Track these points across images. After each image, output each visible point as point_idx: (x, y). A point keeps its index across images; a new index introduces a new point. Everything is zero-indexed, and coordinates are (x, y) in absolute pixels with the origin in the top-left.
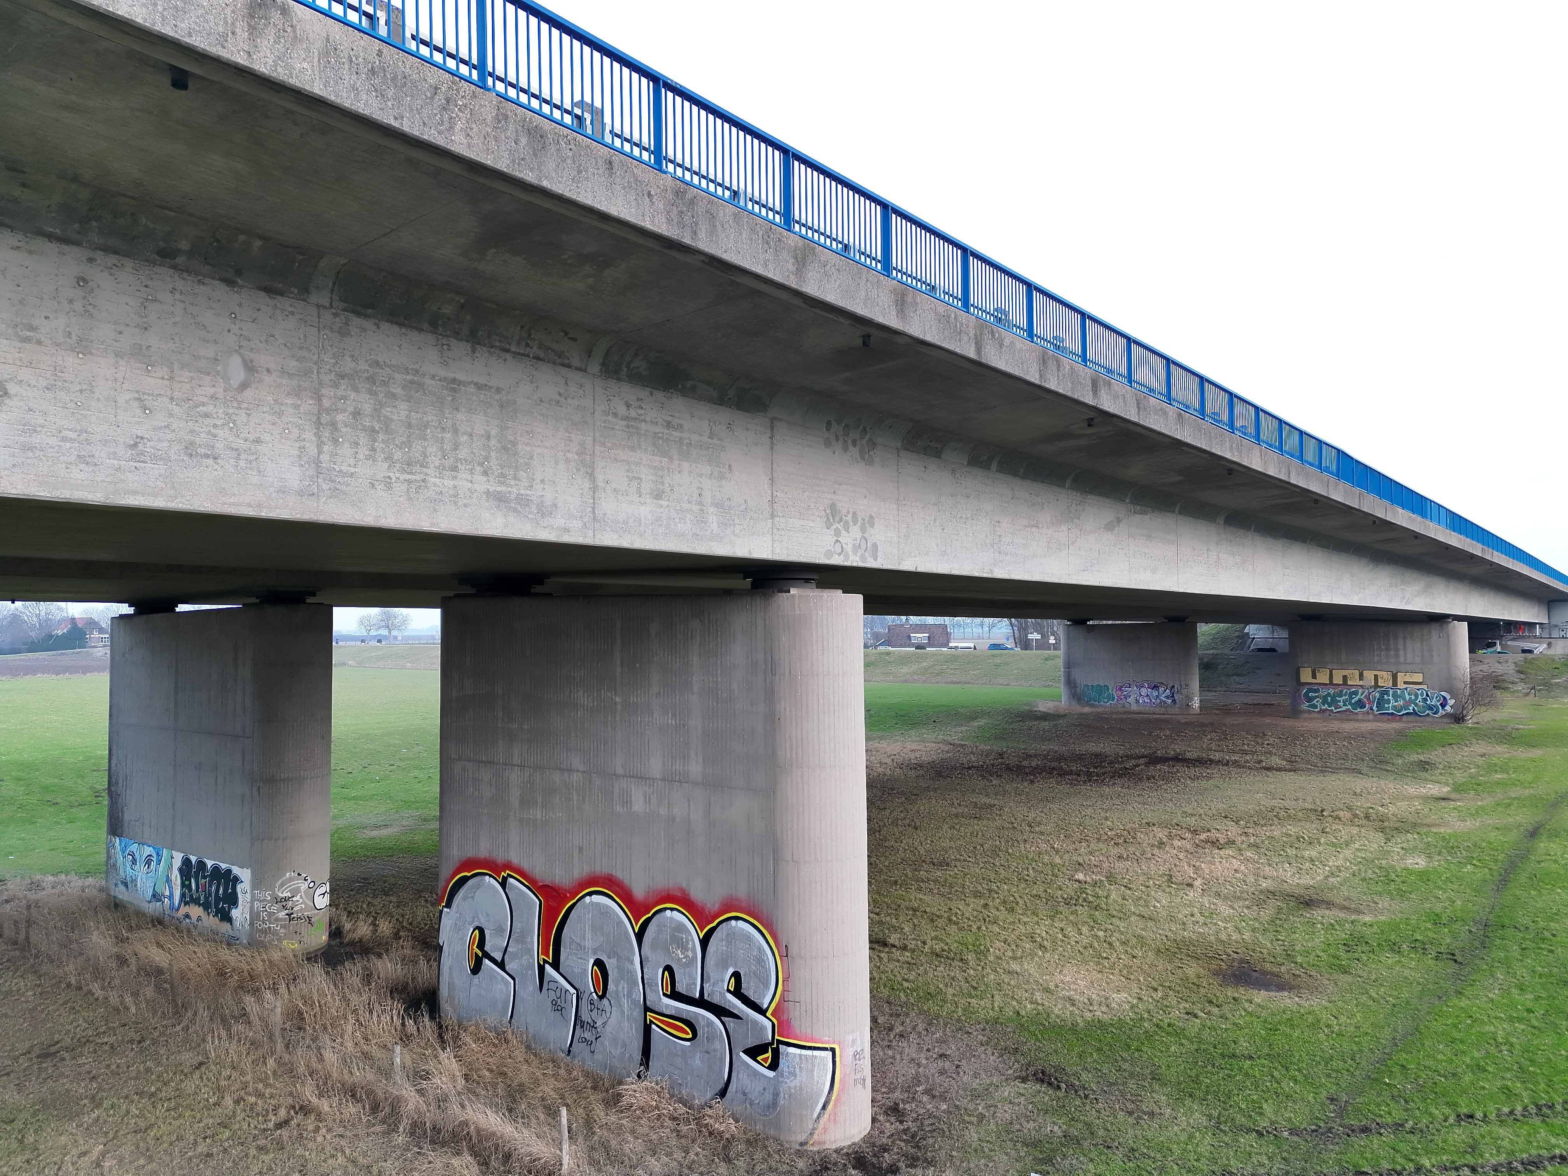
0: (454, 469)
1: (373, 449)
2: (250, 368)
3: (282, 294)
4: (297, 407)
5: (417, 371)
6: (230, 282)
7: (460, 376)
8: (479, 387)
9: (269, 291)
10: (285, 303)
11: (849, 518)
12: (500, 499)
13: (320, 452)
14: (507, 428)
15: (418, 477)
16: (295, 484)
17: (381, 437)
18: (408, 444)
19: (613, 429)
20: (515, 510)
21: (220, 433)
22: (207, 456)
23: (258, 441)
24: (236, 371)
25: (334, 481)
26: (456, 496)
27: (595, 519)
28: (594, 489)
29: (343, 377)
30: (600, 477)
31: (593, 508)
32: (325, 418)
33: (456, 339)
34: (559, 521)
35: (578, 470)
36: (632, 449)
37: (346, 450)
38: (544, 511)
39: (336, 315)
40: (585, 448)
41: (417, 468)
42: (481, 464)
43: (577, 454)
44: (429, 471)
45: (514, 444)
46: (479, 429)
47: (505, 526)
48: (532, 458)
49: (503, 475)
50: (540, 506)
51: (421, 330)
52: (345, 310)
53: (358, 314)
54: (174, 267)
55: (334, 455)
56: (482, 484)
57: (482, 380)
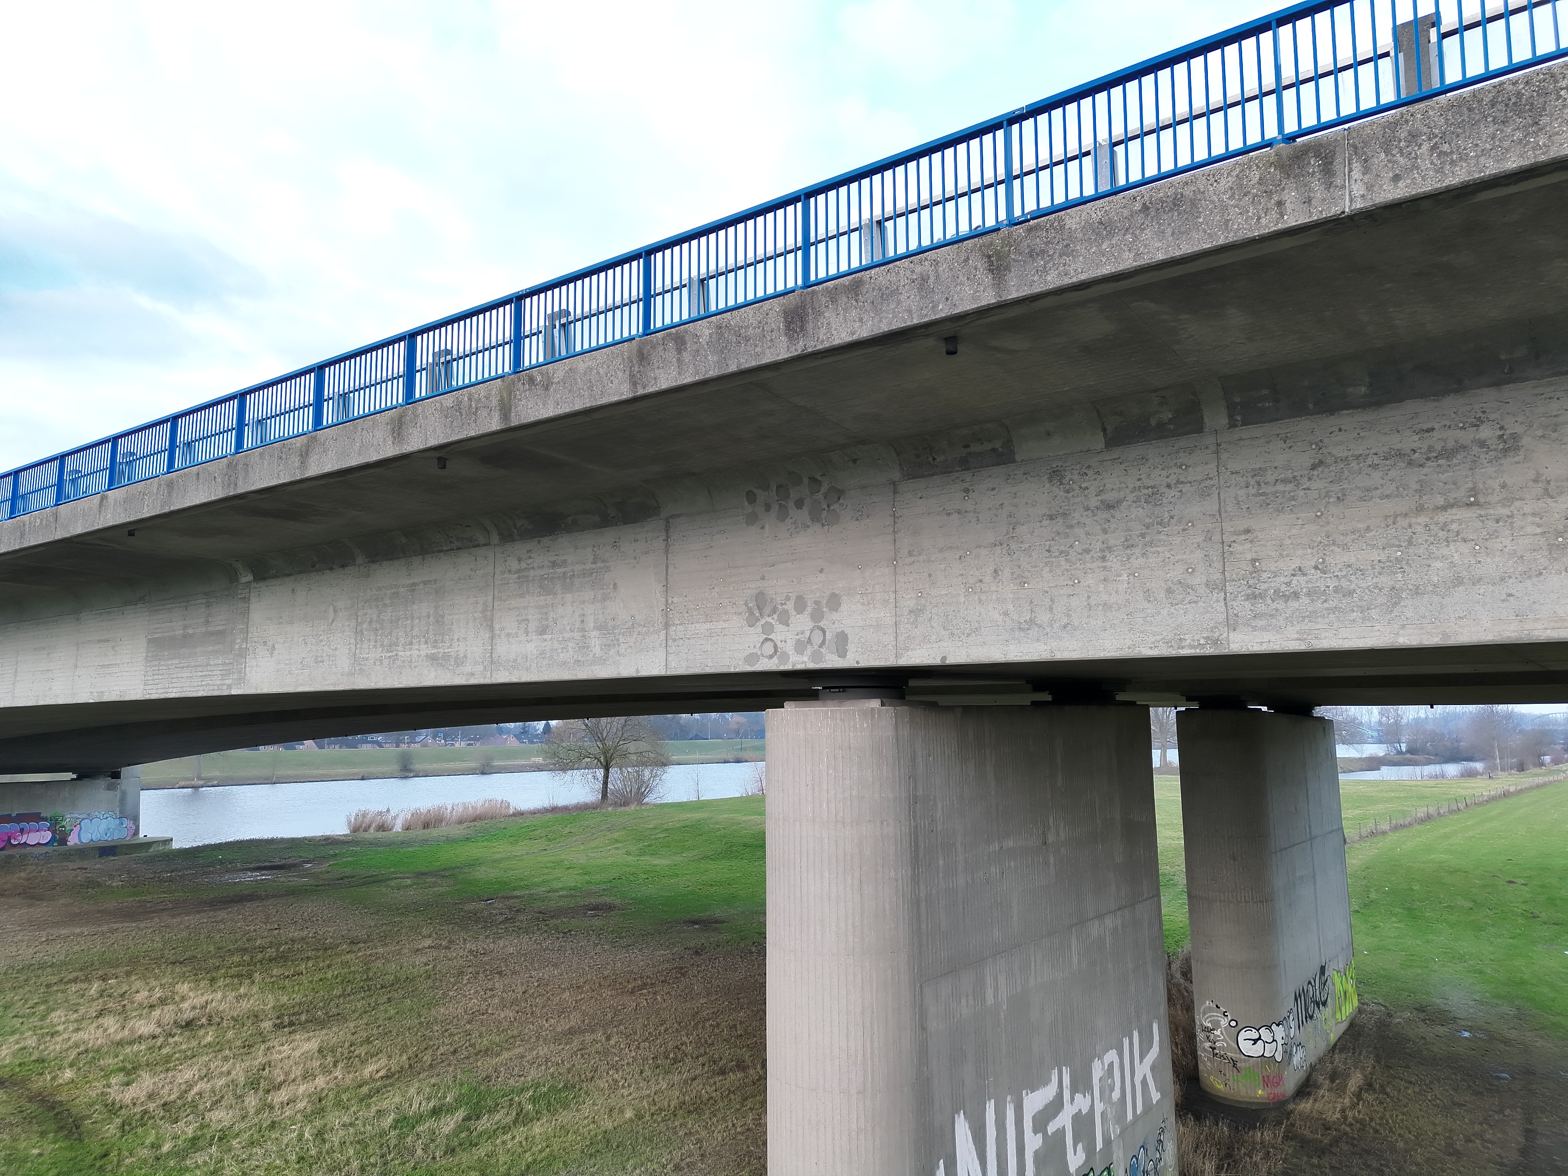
0: (411, 643)
1: (376, 641)
2: (335, 611)
3: (347, 566)
4: (349, 626)
5: (396, 585)
6: (331, 569)
7: (416, 580)
8: (425, 583)
9: (343, 566)
10: (348, 570)
11: (790, 606)
12: (433, 658)
13: (356, 649)
14: (439, 606)
15: (394, 654)
16: (346, 670)
17: (380, 632)
18: (390, 634)
19: (507, 583)
20: (442, 665)
21: (325, 648)
22: (320, 662)
23: (336, 649)
24: (331, 614)
25: (360, 664)
26: (411, 662)
27: (493, 662)
28: (492, 638)
29: (366, 602)
30: (497, 626)
31: (491, 653)
32: (359, 628)
33: (416, 556)
34: (468, 668)
35: (481, 625)
36: (522, 596)
37: (365, 646)
38: (460, 661)
39: (365, 567)
40: (487, 606)
41: (394, 648)
42: (424, 637)
43: (481, 612)
44: (399, 648)
45: (443, 616)
46: (424, 614)
47: (436, 678)
48: (452, 624)
49: (436, 641)
50: (457, 657)
51: (398, 558)
52: (369, 562)
53: (373, 562)
54: (316, 571)
55: (361, 648)
56: (426, 650)
57: (426, 578)
